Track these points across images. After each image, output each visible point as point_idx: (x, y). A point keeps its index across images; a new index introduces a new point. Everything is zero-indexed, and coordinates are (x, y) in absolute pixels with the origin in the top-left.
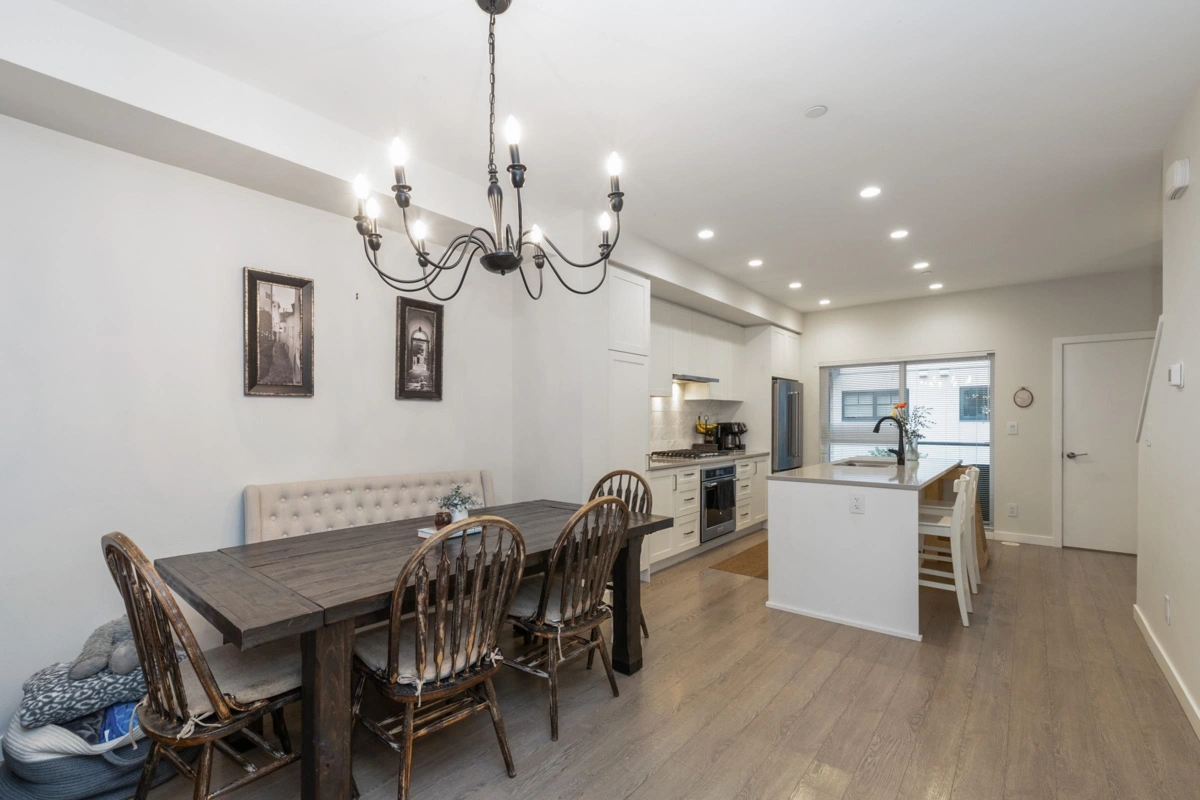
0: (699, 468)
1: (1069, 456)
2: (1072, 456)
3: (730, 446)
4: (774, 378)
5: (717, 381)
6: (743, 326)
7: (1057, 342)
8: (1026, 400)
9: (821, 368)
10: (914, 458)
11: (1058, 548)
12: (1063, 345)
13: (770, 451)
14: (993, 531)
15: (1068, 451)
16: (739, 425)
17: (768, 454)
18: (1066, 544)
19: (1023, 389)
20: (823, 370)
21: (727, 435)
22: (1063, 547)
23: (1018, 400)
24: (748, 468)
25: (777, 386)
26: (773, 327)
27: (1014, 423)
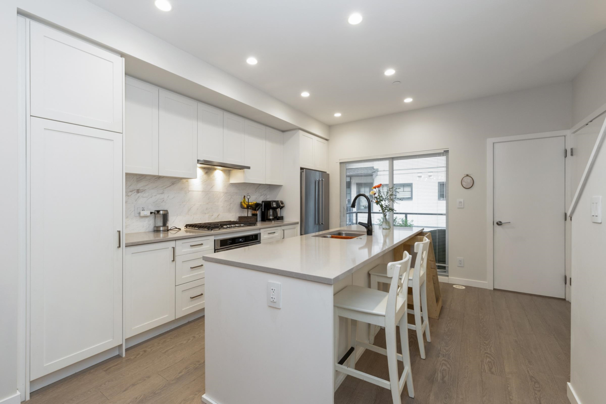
0: (212, 238)
1: (497, 224)
2: (499, 224)
3: (271, 217)
4: (302, 169)
5: (249, 168)
6: (283, 131)
7: (490, 141)
8: (469, 183)
9: (341, 163)
10: (387, 227)
11: (490, 290)
12: (494, 143)
13: (299, 220)
14: (448, 276)
15: (497, 220)
16: (277, 202)
17: (297, 223)
18: (497, 287)
19: (467, 175)
20: (342, 165)
21: (268, 209)
22: (494, 289)
23: (463, 183)
24: (275, 235)
25: (304, 174)
26: (301, 132)
27: (462, 200)
